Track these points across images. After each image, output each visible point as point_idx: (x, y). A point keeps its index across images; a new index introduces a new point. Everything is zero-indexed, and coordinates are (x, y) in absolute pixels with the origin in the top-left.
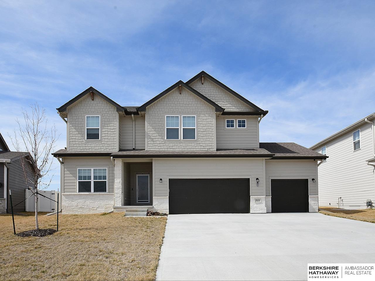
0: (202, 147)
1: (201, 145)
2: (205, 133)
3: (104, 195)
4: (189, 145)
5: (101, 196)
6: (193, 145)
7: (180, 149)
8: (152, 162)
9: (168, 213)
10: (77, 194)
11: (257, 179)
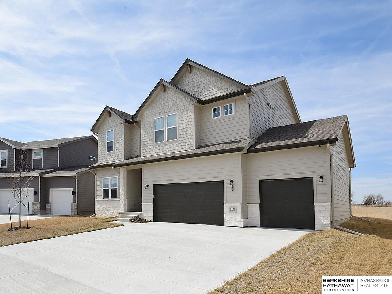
0: (183, 147)
1: (182, 144)
2: (185, 130)
3: (116, 201)
4: (172, 146)
5: (115, 202)
6: (175, 145)
7: (165, 152)
8: (142, 169)
9: (152, 220)
10: (102, 200)
11: (232, 181)
